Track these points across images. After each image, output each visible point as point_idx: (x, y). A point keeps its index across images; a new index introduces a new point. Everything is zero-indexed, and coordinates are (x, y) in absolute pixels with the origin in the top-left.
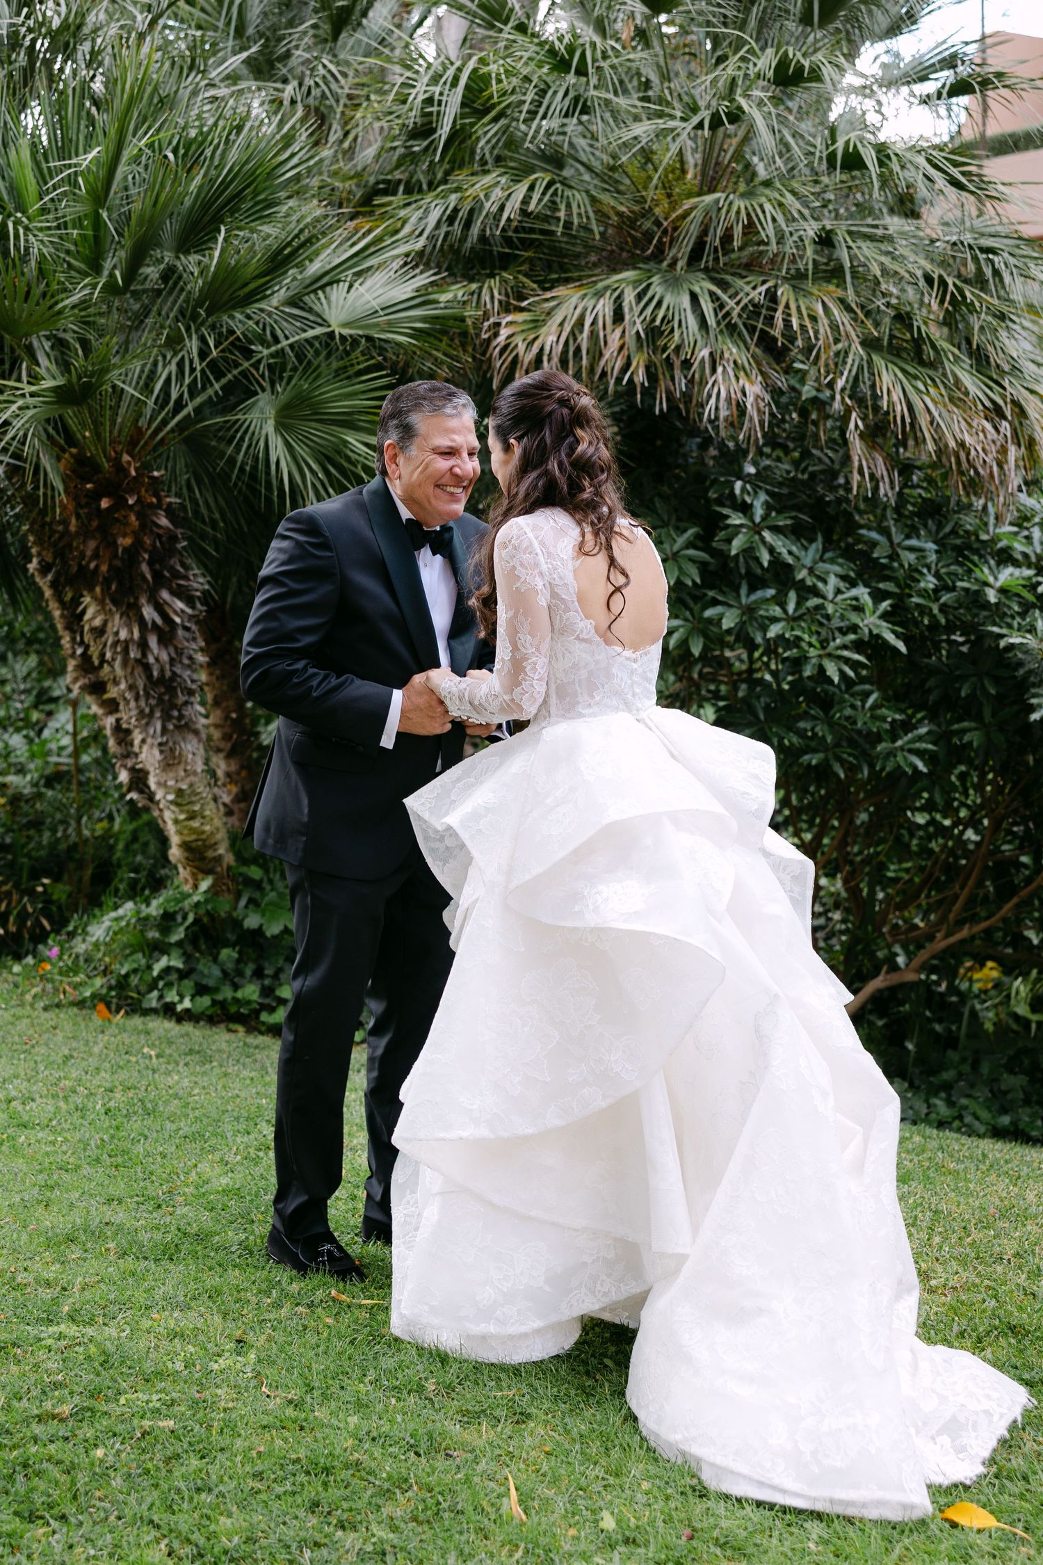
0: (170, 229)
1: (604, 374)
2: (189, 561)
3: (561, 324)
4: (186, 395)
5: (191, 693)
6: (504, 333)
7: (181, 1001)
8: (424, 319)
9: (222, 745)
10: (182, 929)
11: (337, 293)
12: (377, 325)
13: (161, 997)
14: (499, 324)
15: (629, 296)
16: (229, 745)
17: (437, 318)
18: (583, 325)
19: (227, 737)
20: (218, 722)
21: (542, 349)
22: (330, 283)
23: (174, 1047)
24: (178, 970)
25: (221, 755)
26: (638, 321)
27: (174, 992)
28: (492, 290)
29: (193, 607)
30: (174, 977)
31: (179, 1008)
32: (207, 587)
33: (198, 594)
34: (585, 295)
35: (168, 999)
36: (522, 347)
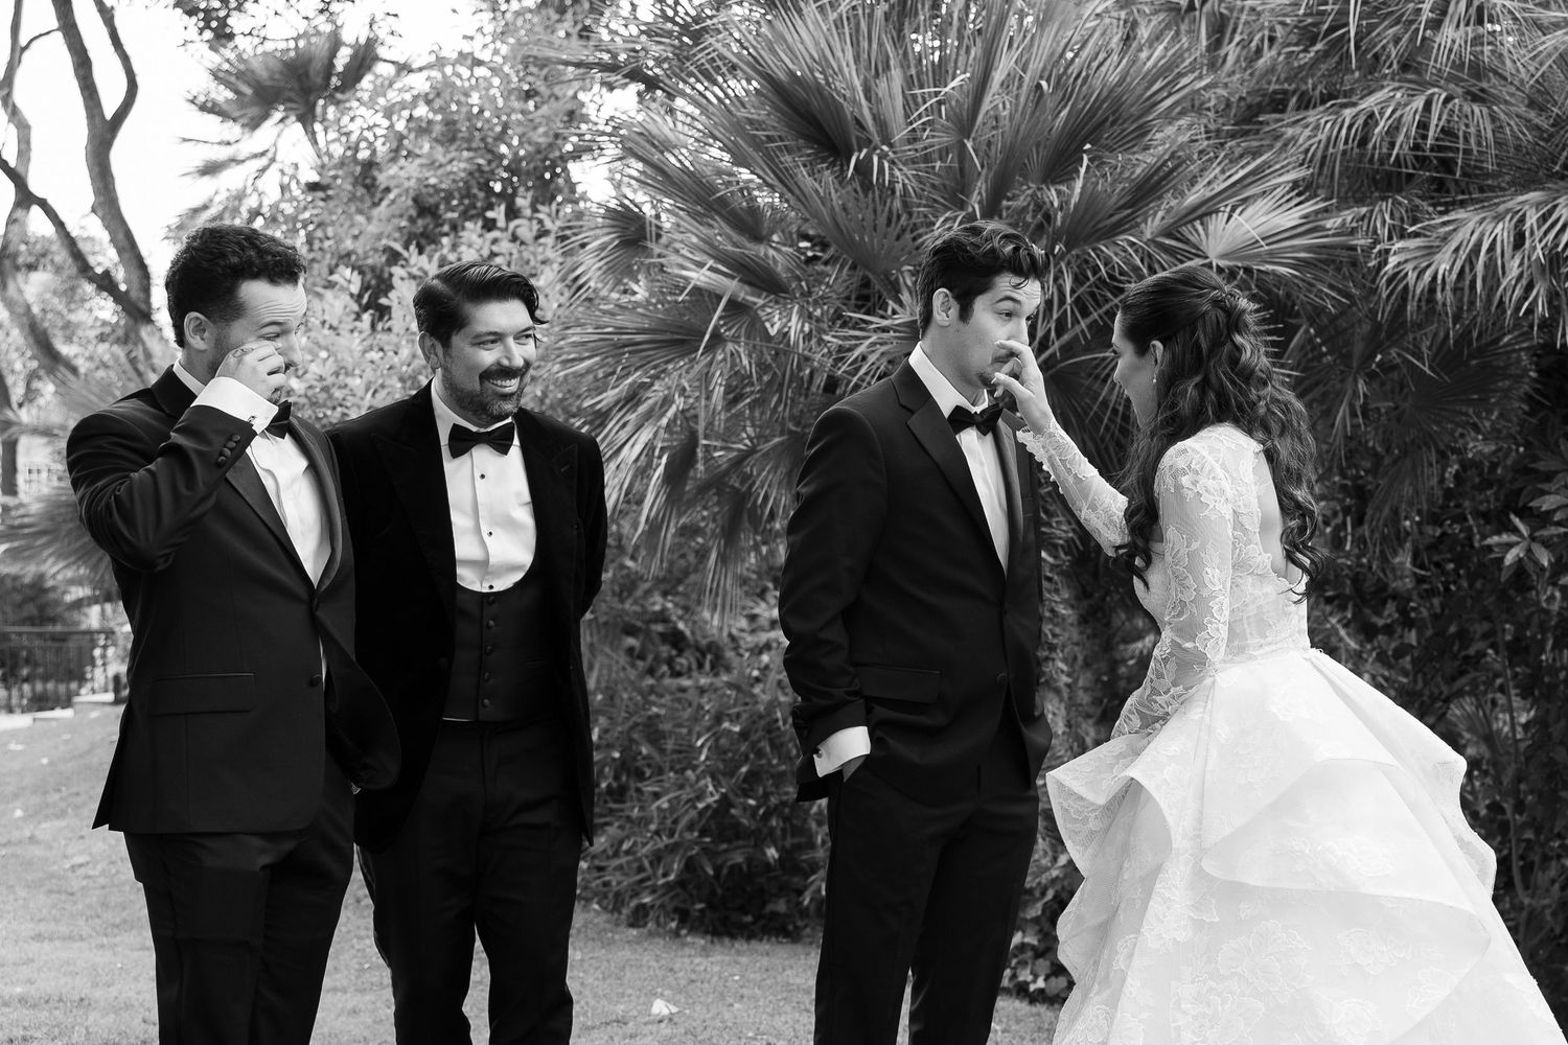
0: (1037, 160)
1: (1501, 302)
2: (1052, 508)
3: (1457, 250)
4: (1053, 334)
5: (1052, 648)
6: (1393, 261)
7: (1034, 981)
8: (1308, 248)
9: (1091, 710)
10: (1039, 905)
11: (1217, 223)
12: (1258, 255)
13: (1014, 976)
14: (1387, 251)
15: (1532, 219)
16: (1099, 711)
17: (1324, 246)
18: (1480, 251)
19: (1097, 702)
20: (1088, 685)
21: (1434, 278)
22: (1209, 214)
23: (1022, 1024)
24: (1033, 947)
25: (1091, 721)
26: (1539, 247)
27: (1028, 971)
28: (1383, 214)
29: (1055, 557)
30: (1029, 954)
31: (1032, 988)
32: (1071, 535)
33: (1061, 542)
34: (1484, 219)
35: (1021, 979)
36: (1412, 277)
